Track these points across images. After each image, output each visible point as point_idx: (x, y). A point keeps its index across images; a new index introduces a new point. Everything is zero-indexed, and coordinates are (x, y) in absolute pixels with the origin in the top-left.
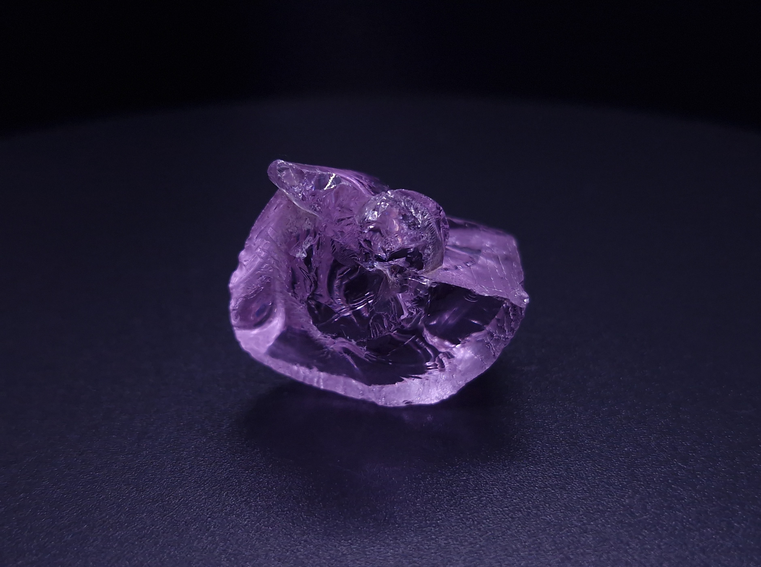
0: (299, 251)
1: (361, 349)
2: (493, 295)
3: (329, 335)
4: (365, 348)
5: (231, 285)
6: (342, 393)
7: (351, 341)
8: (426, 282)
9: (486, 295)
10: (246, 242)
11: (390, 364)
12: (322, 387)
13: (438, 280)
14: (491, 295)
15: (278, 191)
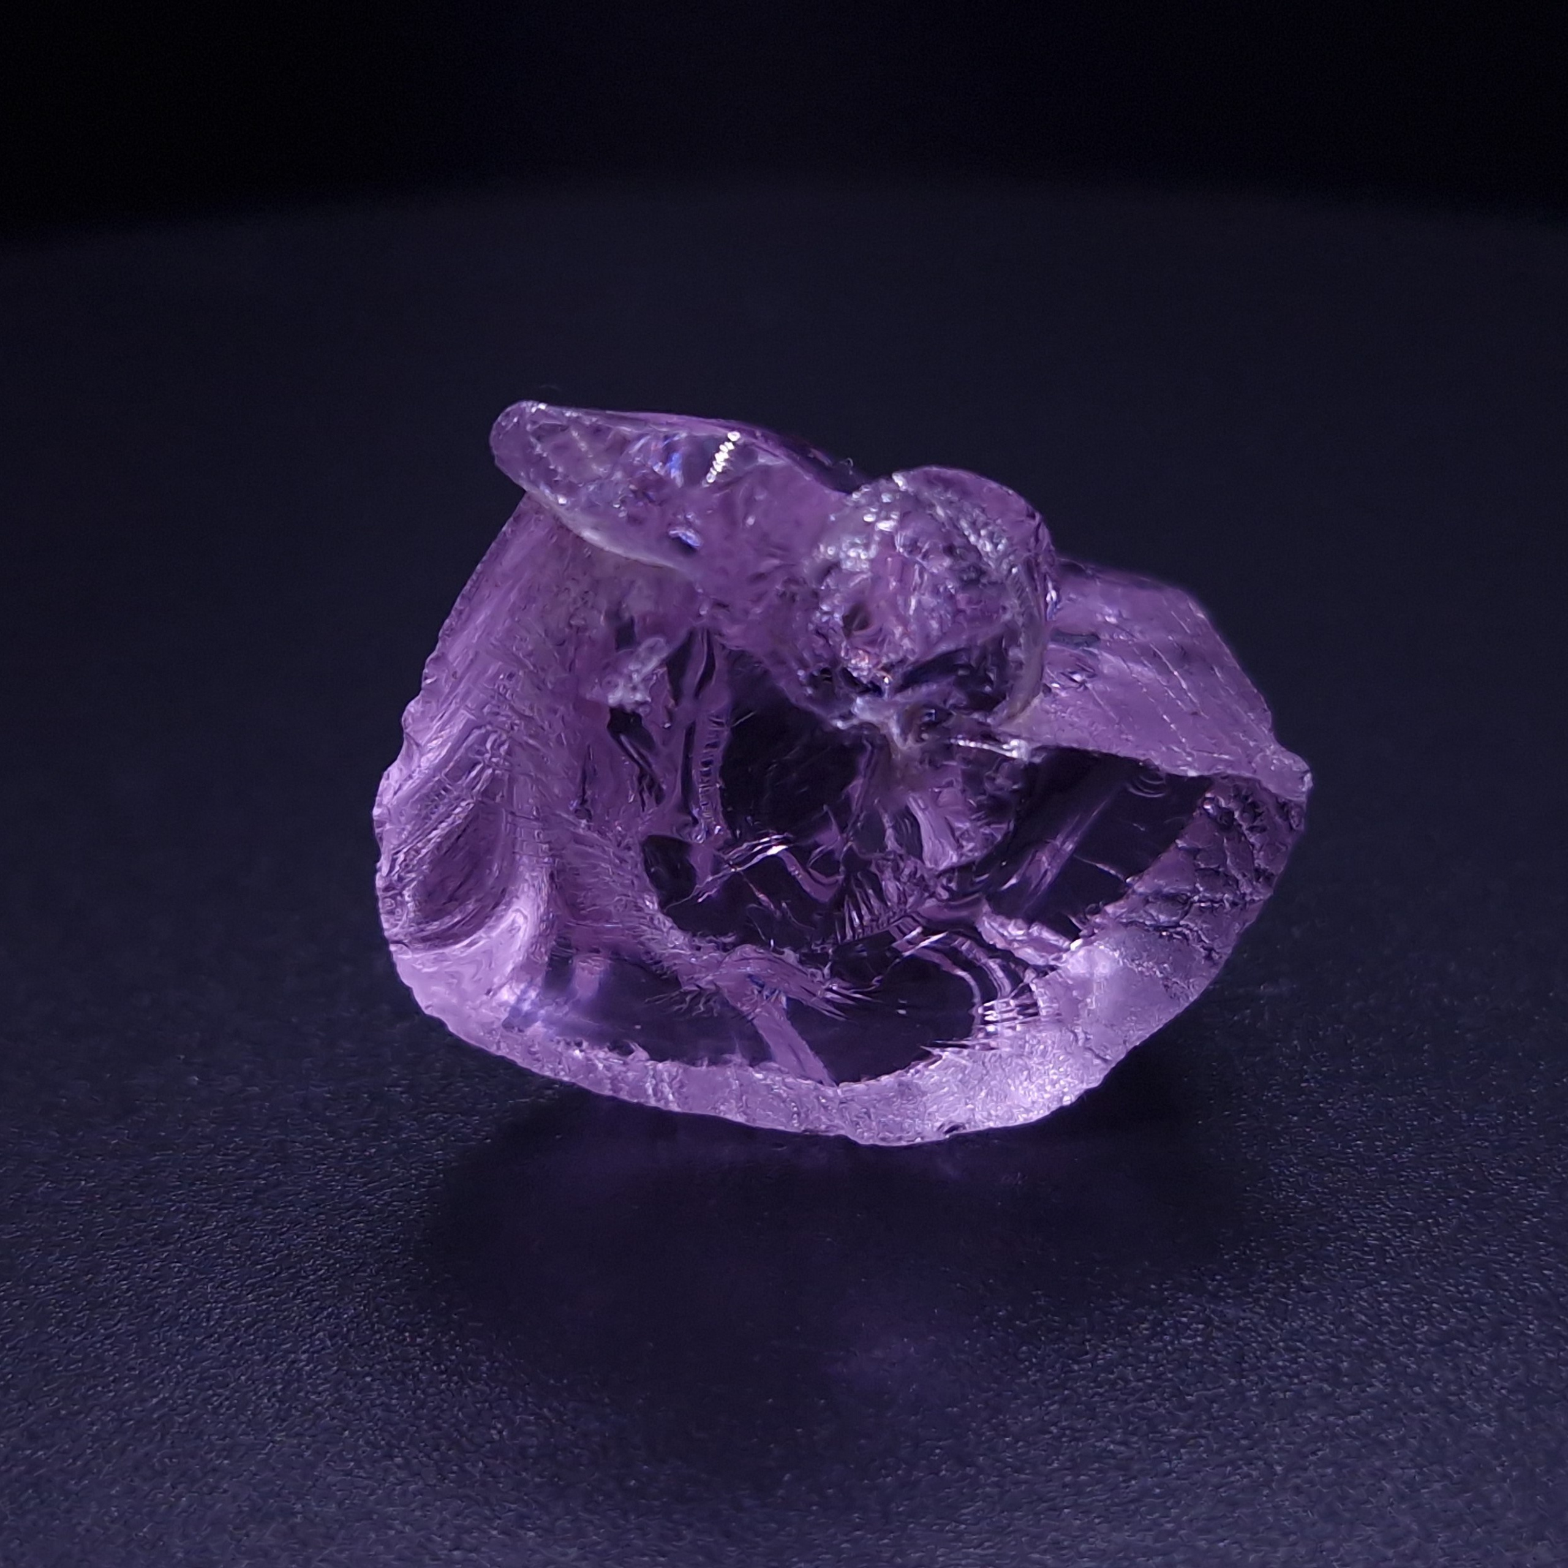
0: (616, 686)
1: (813, 975)
2: (1211, 773)
3: (710, 941)
4: (826, 971)
5: (376, 812)
6: (740, 1119)
7: (783, 953)
8: (1016, 749)
9: (1192, 773)
10: (426, 671)
11: (902, 1012)
12: (675, 1108)
13: (1047, 737)
14: (1206, 773)
15: (524, 499)
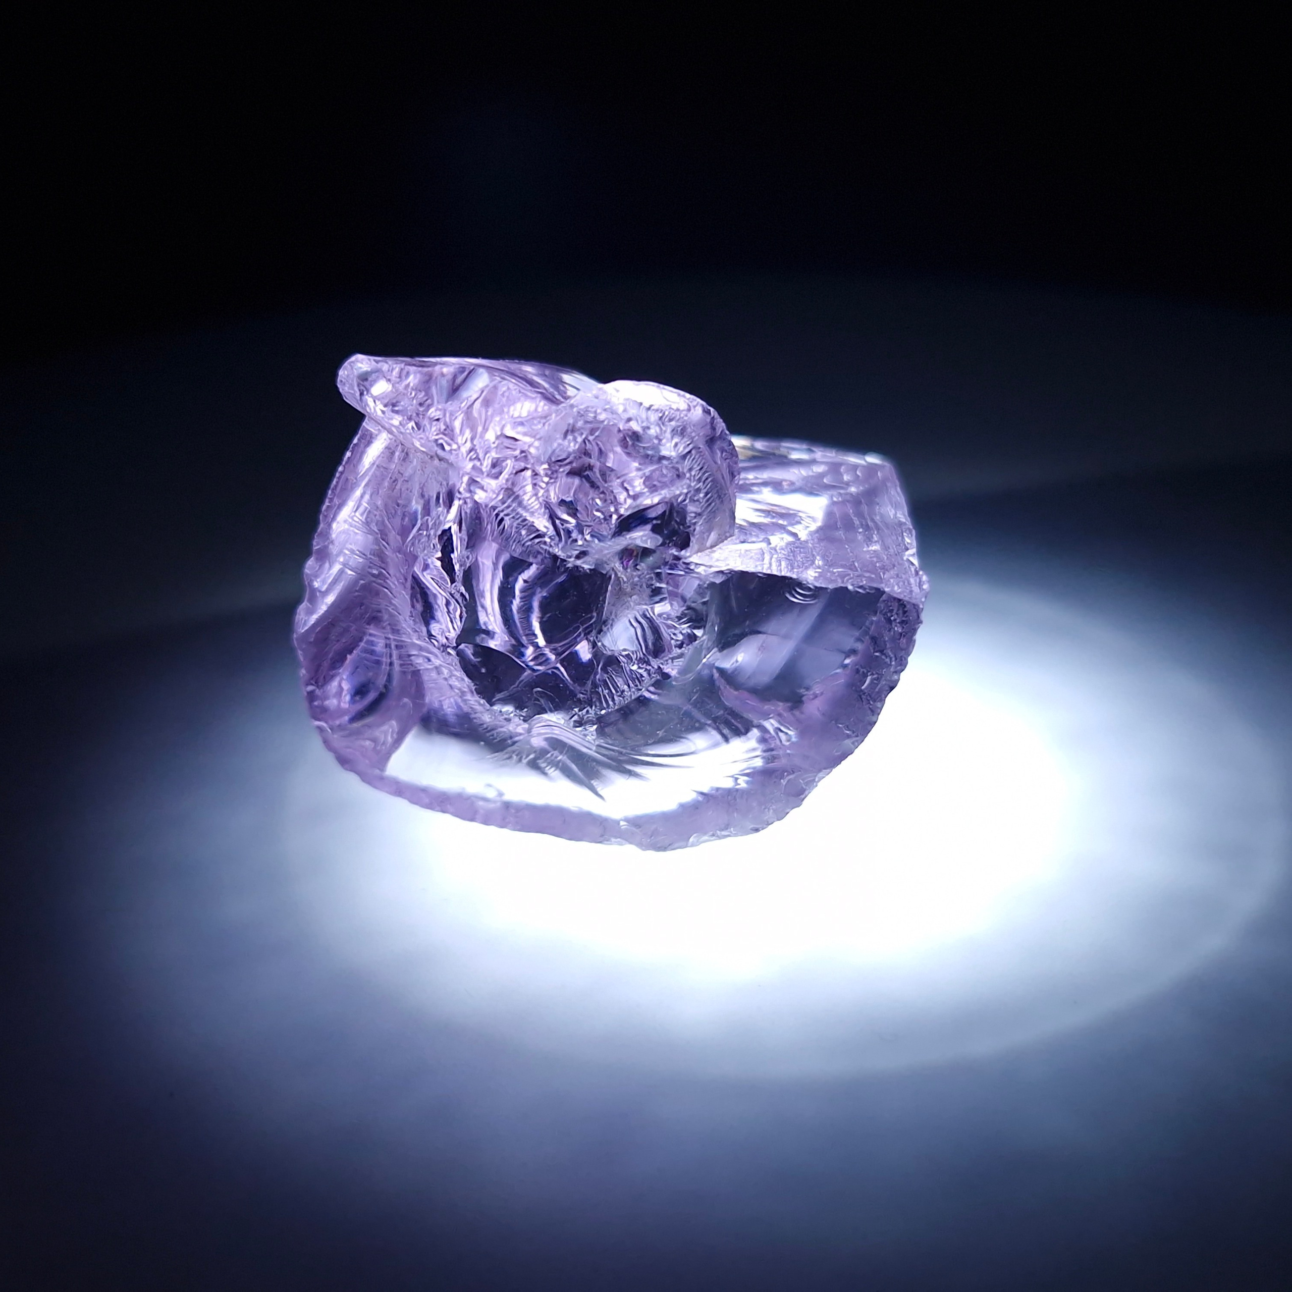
3: (515, 715)
4: (593, 732)
10: (315, 541)
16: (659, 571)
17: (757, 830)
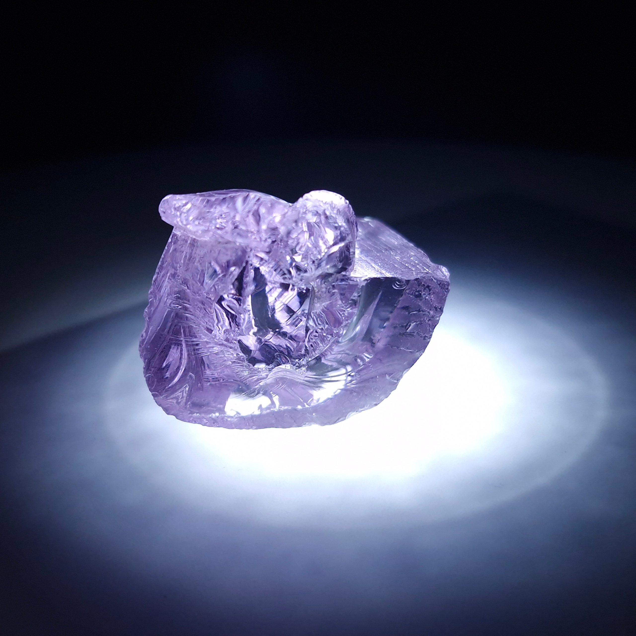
9: (413, 278)
14: (417, 277)
16: (334, 284)
17: (376, 405)
